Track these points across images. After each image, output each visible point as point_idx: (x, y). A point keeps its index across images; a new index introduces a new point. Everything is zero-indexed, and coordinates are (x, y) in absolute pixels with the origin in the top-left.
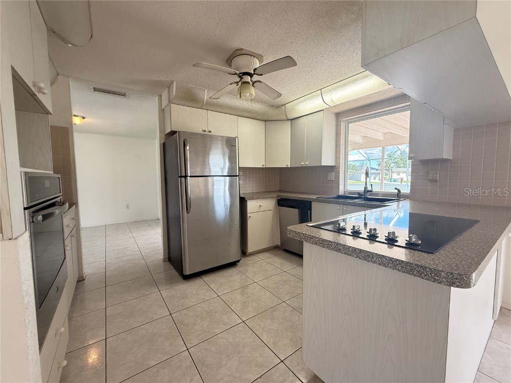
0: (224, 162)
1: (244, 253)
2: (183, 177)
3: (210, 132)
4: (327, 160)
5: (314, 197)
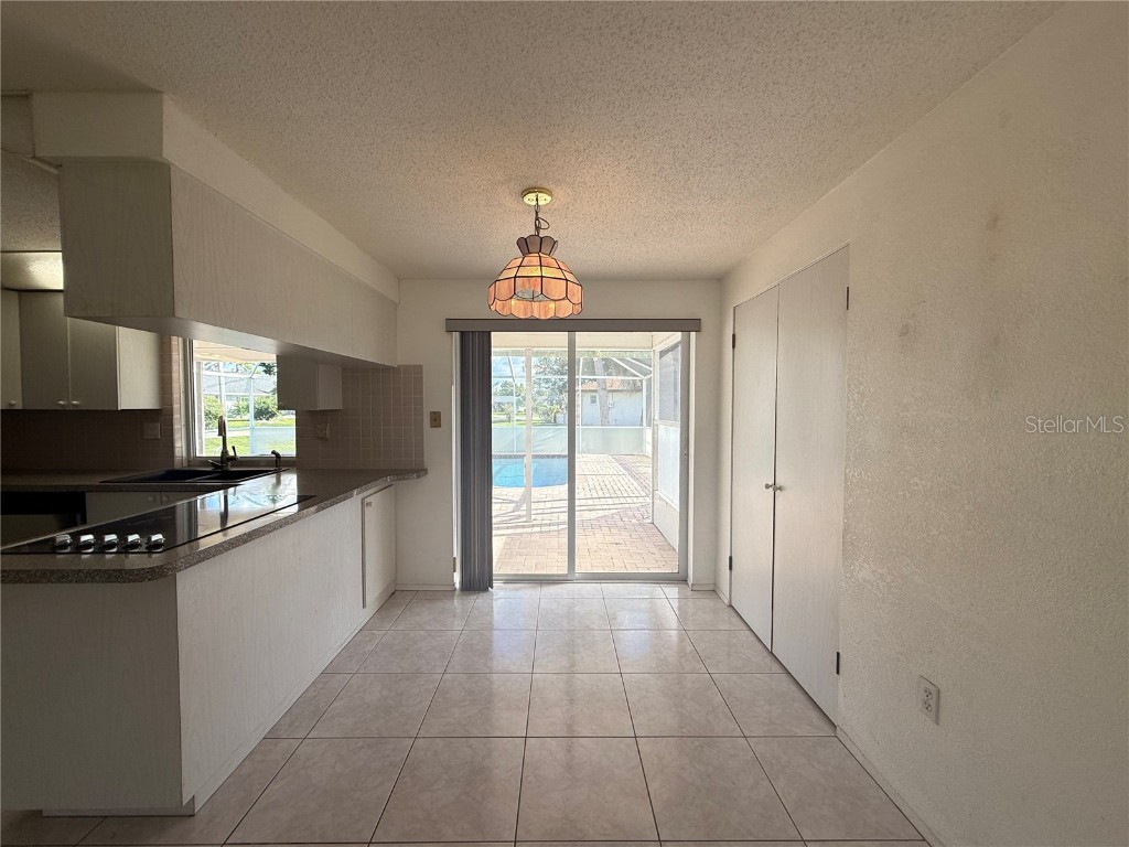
4: (135, 392)
5: (96, 481)
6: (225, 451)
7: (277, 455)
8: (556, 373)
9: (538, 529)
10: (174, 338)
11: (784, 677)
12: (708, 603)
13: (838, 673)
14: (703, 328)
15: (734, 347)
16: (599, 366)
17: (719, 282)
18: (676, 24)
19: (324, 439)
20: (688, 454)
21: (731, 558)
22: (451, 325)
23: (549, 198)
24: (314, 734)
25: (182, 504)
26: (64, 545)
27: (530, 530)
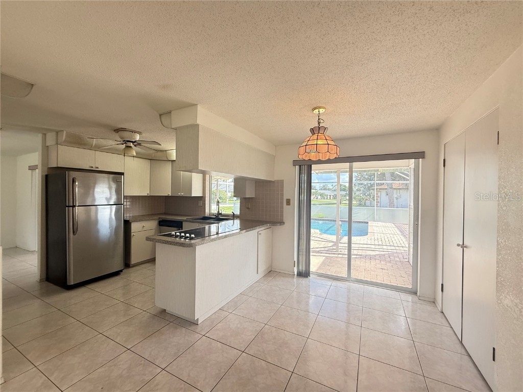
0: (110, 194)
1: (127, 265)
2: (71, 206)
3: (97, 168)
4: (196, 192)
5: (185, 218)
6: (218, 212)
7: (234, 214)
8: (366, 179)
9: (341, 256)
10: (207, 175)
11: (467, 358)
12: (429, 308)
13: (494, 360)
14: (426, 156)
15: (444, 166)
16: (388, 176)
17: (437, 131)
18: (351, 42)
19: (248, 208)
20: (418, 225)
21: (442, 285)
22: (295, 163)
23: (324, 110)
24: (234, 312)
25: (207, 227)
26: (173, 235)
27: (337, 255)
